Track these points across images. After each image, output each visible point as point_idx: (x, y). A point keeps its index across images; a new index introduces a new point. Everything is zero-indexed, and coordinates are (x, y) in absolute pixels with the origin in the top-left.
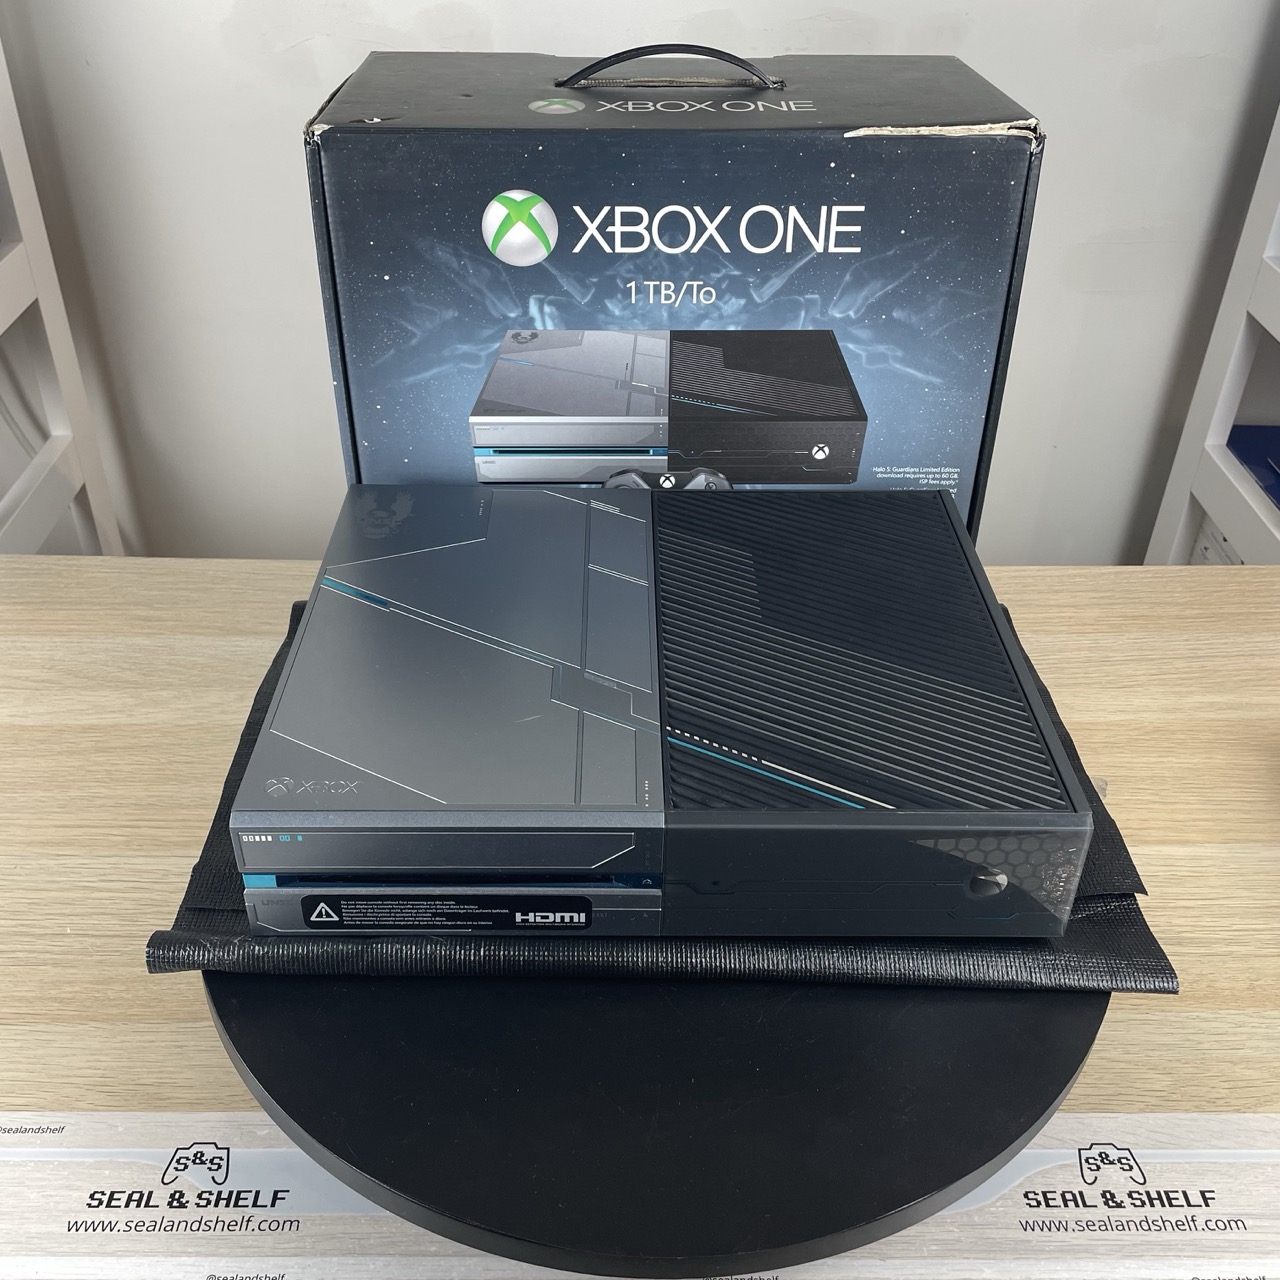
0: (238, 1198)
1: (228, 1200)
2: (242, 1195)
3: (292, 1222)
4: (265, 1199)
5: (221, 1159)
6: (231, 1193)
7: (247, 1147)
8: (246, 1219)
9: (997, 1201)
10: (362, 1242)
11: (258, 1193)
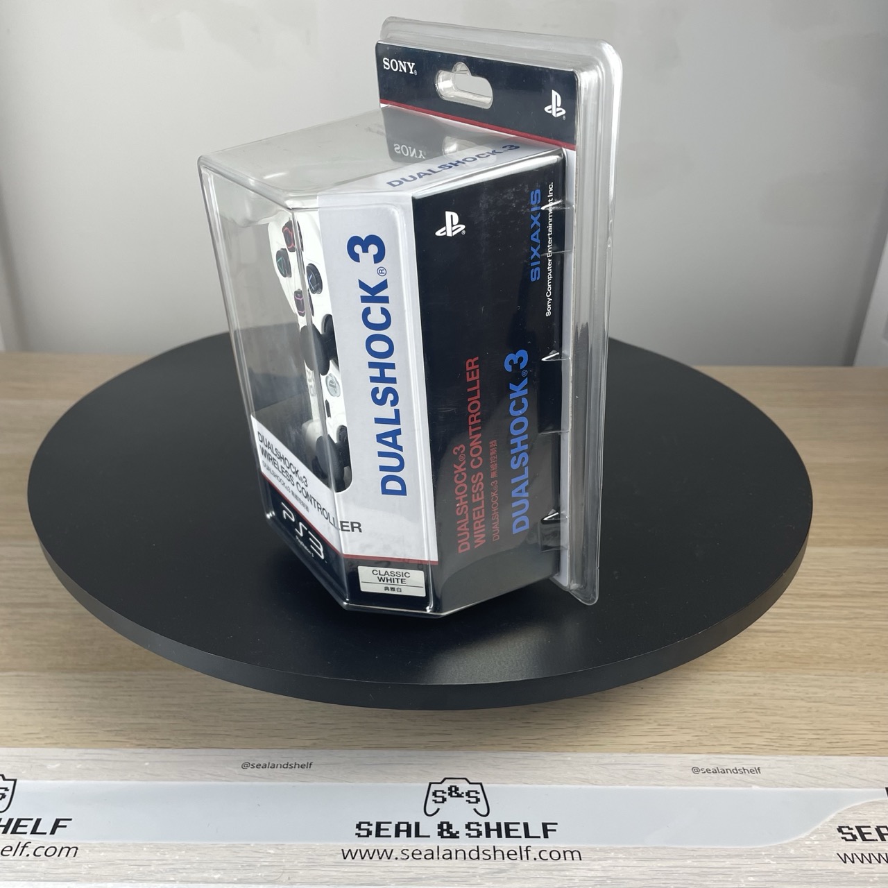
0: (17, 825)
1: (7, 827)
2: (22, 823)
3: (70, 849)
4: (45, 826)
5: (6, 789)
6: (10, 821)
7: (35, 779)
8: (22, 845)
9: (810, 835)
10: (141, 869)
11: (38, 821)
